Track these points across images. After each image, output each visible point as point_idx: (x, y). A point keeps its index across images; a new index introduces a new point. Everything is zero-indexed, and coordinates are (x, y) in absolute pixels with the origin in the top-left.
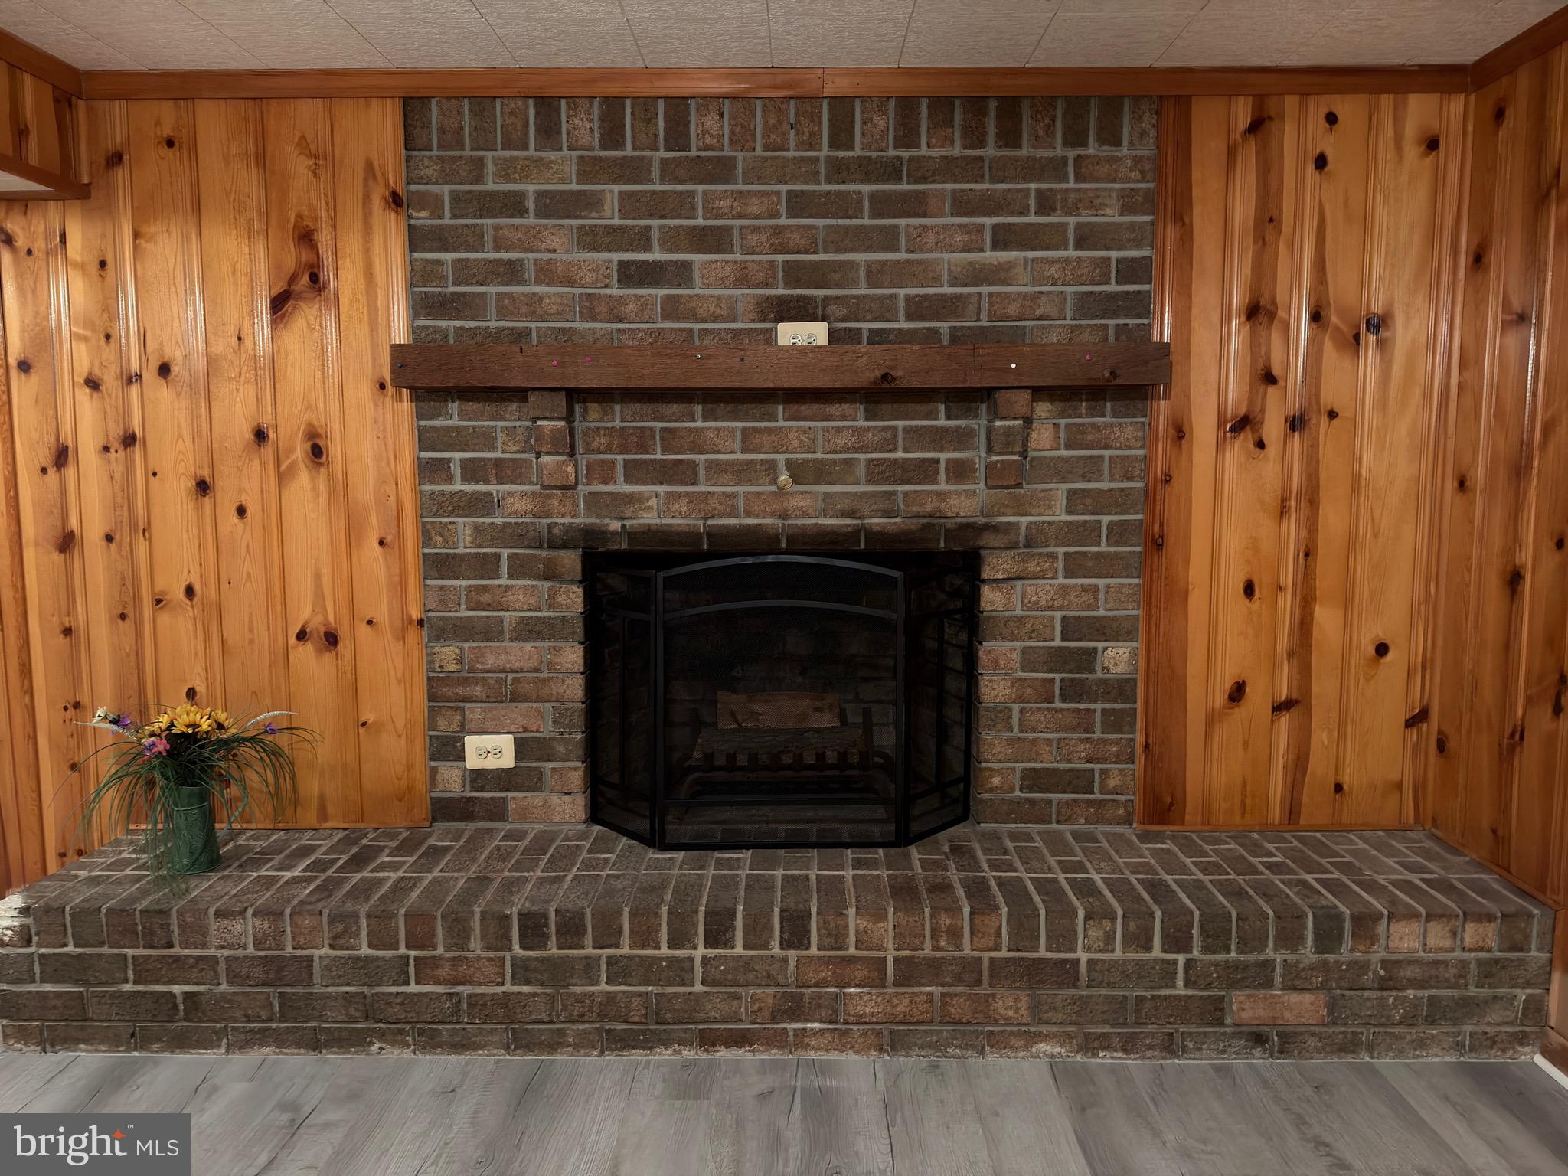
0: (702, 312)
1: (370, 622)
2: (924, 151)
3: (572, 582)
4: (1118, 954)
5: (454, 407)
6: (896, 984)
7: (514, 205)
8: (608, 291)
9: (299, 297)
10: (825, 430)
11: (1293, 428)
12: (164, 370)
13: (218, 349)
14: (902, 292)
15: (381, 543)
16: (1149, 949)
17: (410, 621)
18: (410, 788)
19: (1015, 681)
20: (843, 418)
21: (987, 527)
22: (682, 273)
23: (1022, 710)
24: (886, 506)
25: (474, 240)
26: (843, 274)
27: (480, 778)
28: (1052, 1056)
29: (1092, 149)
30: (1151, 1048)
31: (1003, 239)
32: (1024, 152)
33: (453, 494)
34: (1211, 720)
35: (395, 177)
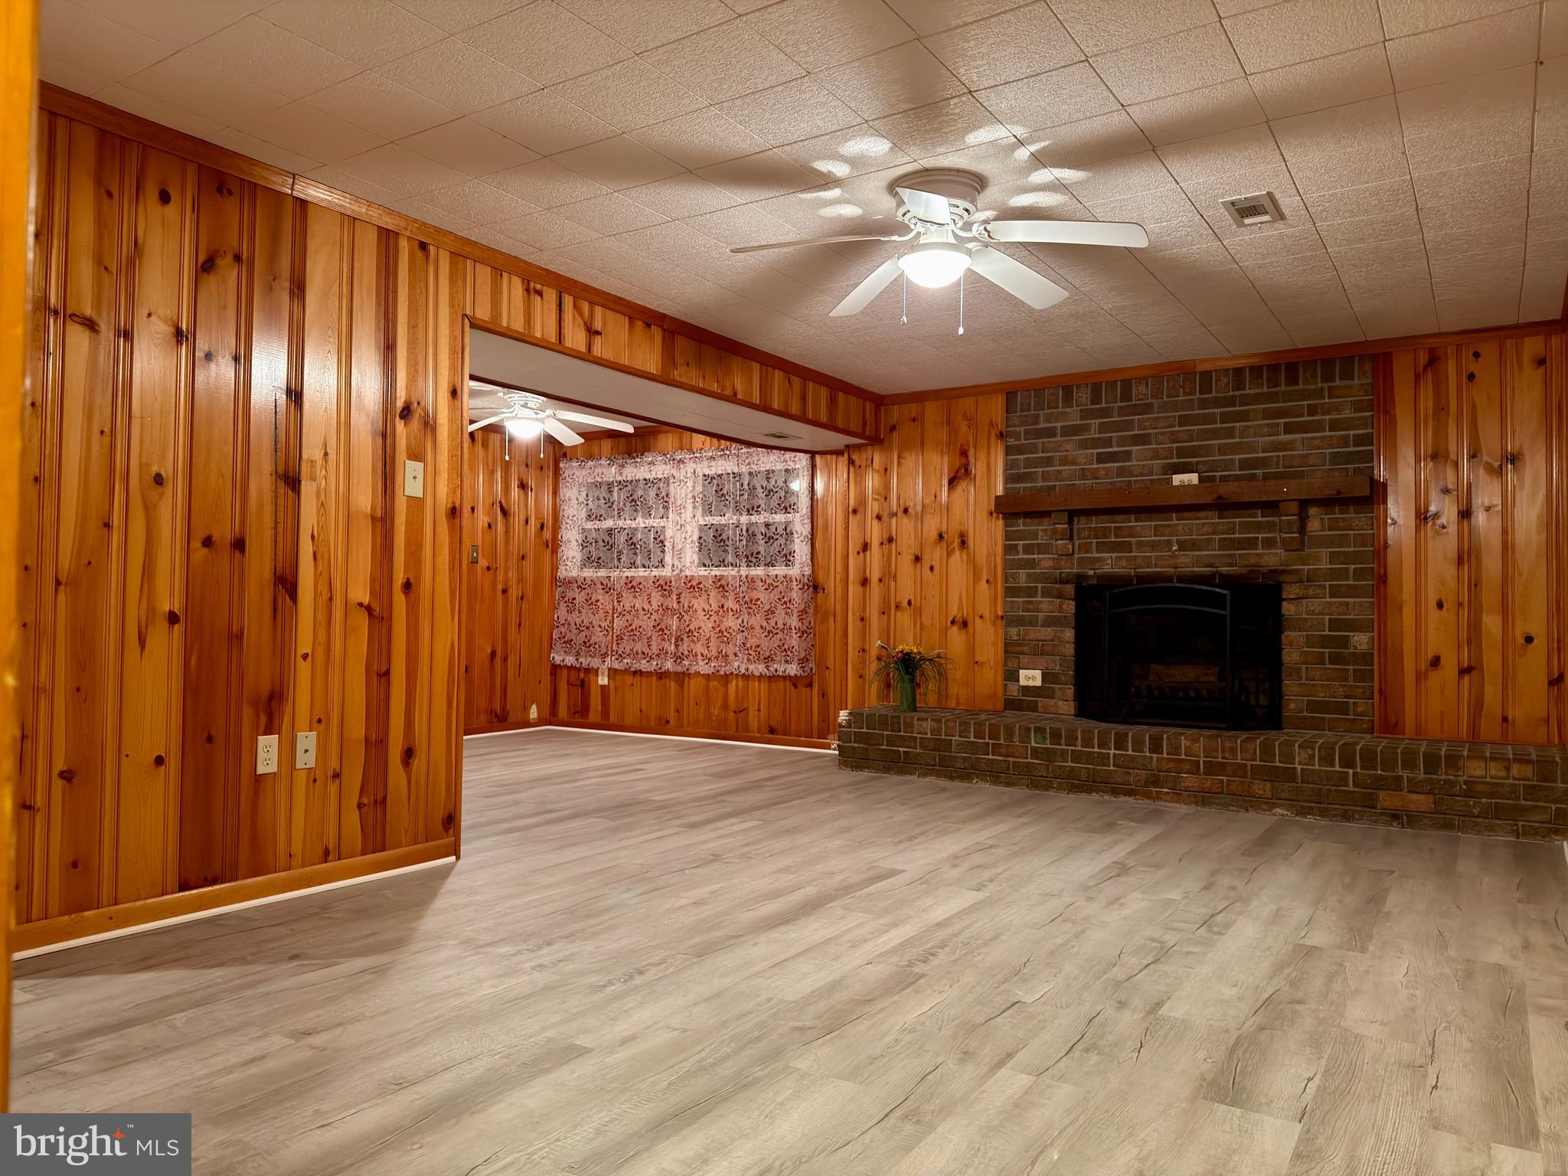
0: (1135, 473)
1: (981, 617)
2: (1248, 392)
3: (1069, 599)
4: (1316, 767)
5: (1021, 521)
6: (1205, 774)
7: (1051, 433)
8: (1091, 466)
9: (960, 478)
10: (1197, 524)
11: (1463, 517)
12: (906, 511)
13: (927, 501)
14: (1237, 457)
15: (988, 581)
16: (1333, 766)
17: (998, 617)
18: (995, 694)
19: (1302, 652)
20: (1206, 518)
21: (1284, 572)
22: (1127, 456)
23: (1307, 668)
24: (1230, 561)
25: (1033, 449)
26: (1207, 451)
27: (1026, 690)
28: (1282, 815)
29: (1338, 382)
30: (1334, 816)
31: (1289, 429)
32: (1301, 386)
33: (1018, 559)
34: (1420, 677)
35: (1001, 425)
